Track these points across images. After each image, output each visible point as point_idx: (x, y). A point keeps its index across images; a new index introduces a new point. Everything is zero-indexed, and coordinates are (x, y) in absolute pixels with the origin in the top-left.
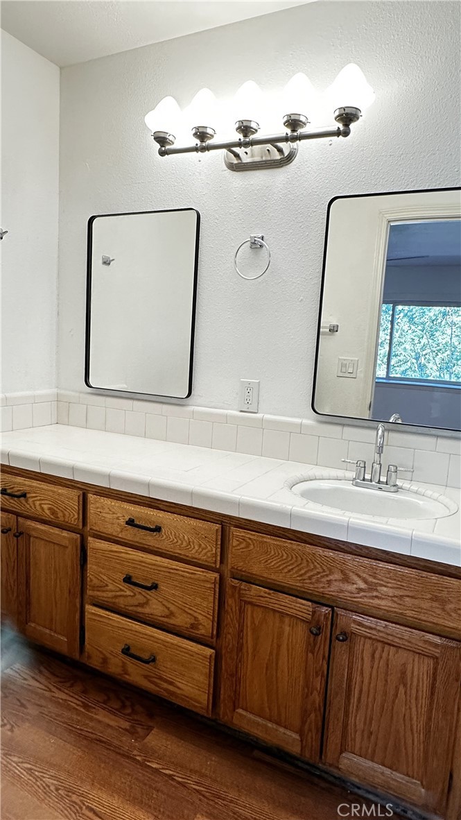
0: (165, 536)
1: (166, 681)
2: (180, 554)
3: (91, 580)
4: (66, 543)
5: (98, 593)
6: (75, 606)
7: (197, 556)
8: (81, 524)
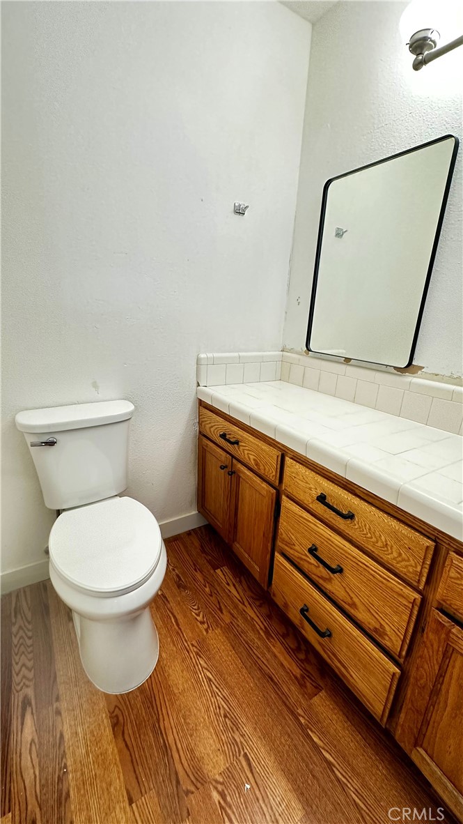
0: (357, 525)
1: (340, 662)
2: (373, 552)
3: (282, 534)
4: (264, 493)
5: (286, 548)
6: (267, 549)
7: (394, 562)
8: (277, 481)
